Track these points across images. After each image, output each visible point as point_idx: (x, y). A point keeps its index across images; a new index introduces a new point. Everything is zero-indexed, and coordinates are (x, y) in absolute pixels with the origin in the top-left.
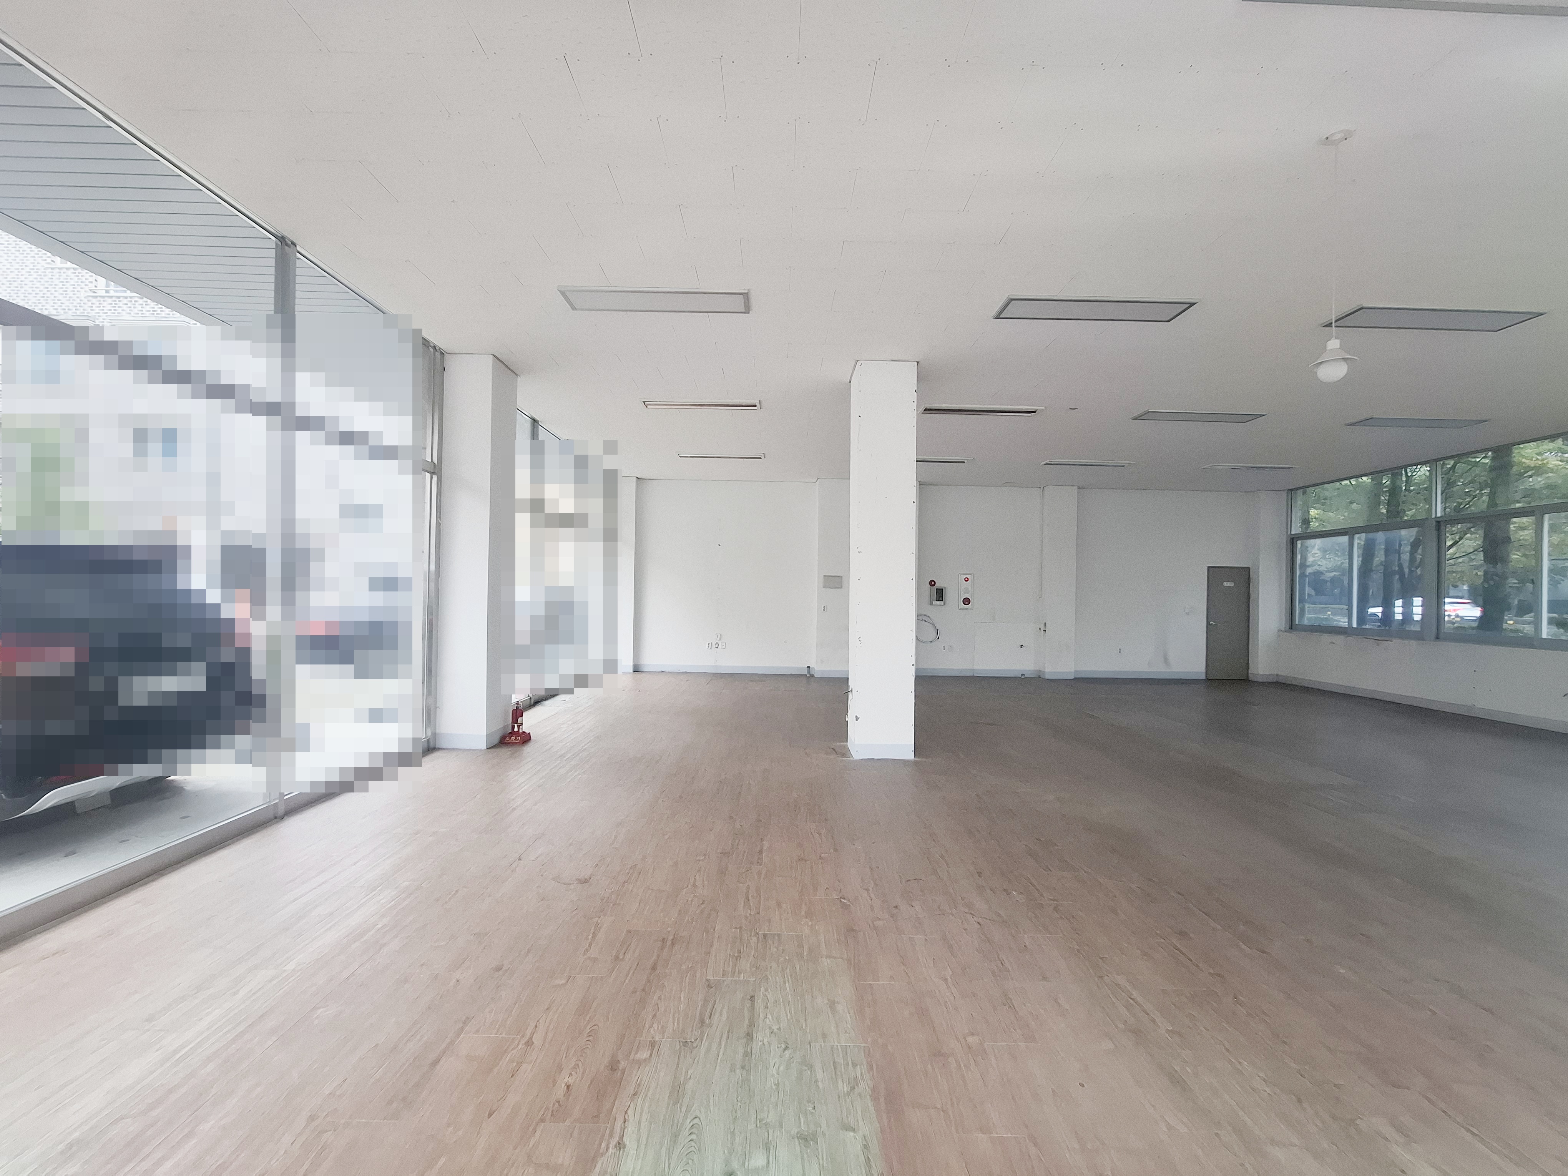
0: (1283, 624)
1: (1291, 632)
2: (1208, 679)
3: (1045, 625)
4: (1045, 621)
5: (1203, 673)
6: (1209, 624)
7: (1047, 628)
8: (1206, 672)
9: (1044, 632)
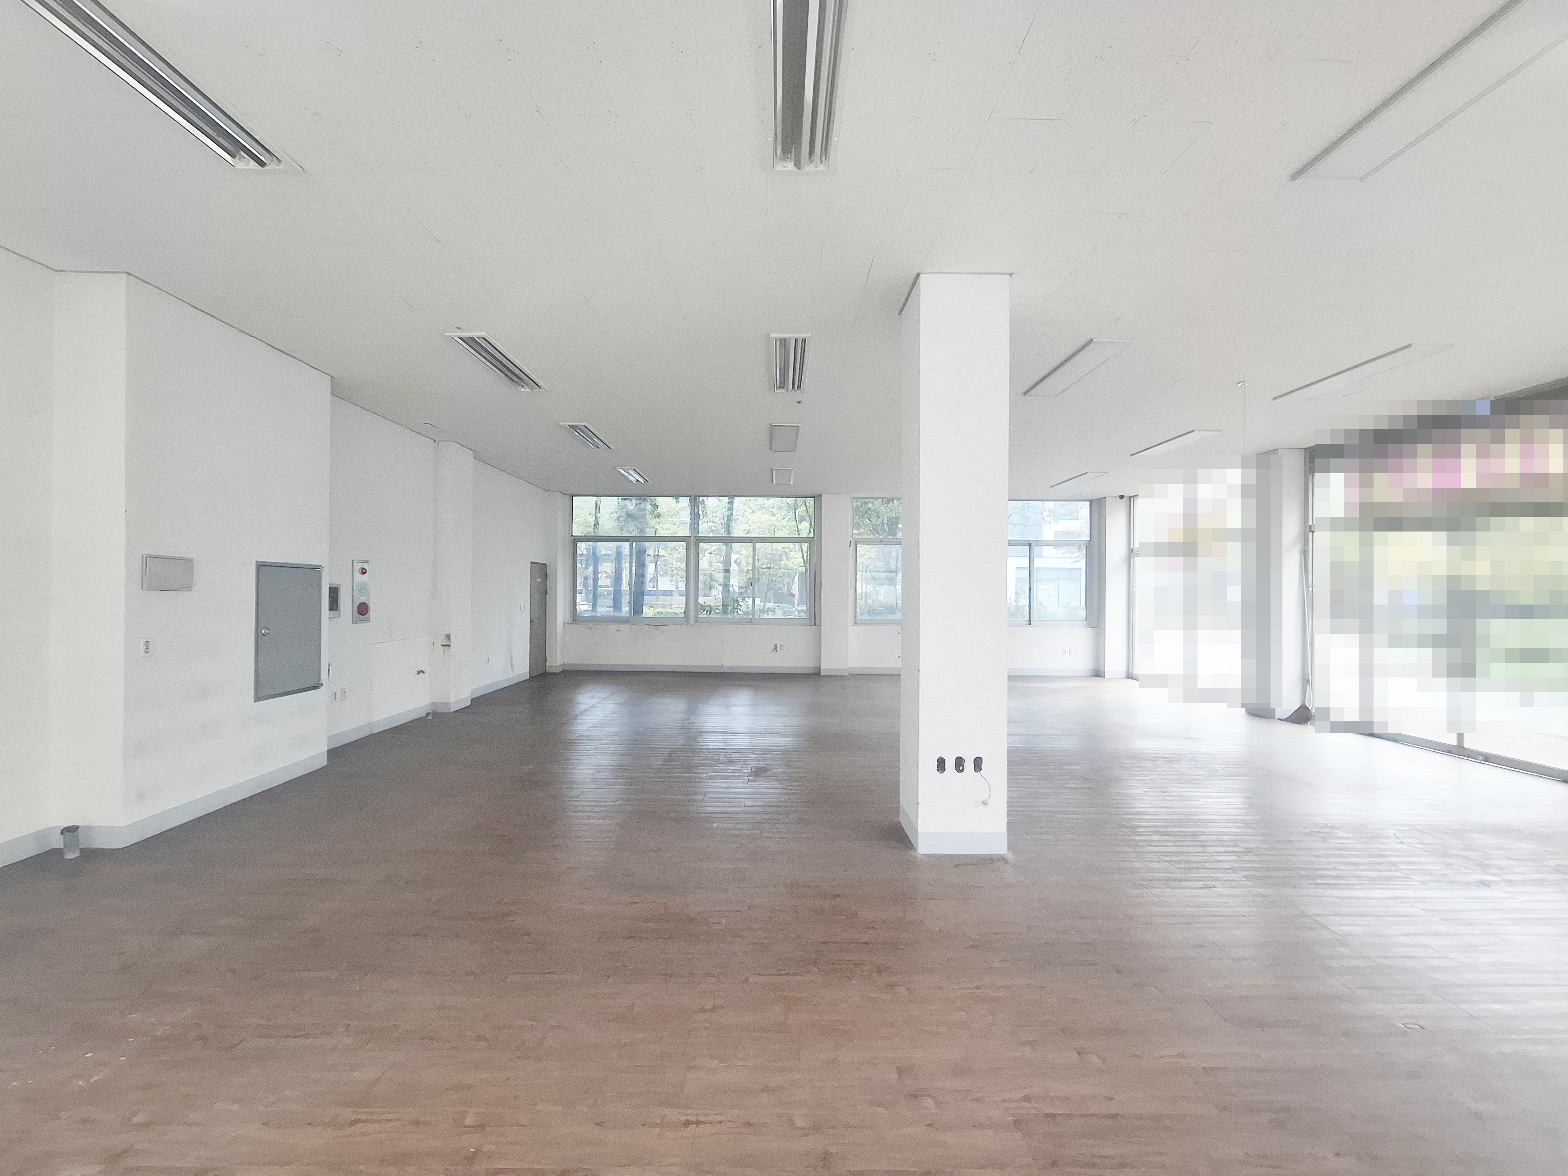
0: (568, 617)
1: (576, 624)
2: (531, 678)
3: (448, 637)
4: (448, 633)
5: (528, 673)
6: (531, 621)
7: (451, 642)
8: (530, 671)
9: (446, 647)
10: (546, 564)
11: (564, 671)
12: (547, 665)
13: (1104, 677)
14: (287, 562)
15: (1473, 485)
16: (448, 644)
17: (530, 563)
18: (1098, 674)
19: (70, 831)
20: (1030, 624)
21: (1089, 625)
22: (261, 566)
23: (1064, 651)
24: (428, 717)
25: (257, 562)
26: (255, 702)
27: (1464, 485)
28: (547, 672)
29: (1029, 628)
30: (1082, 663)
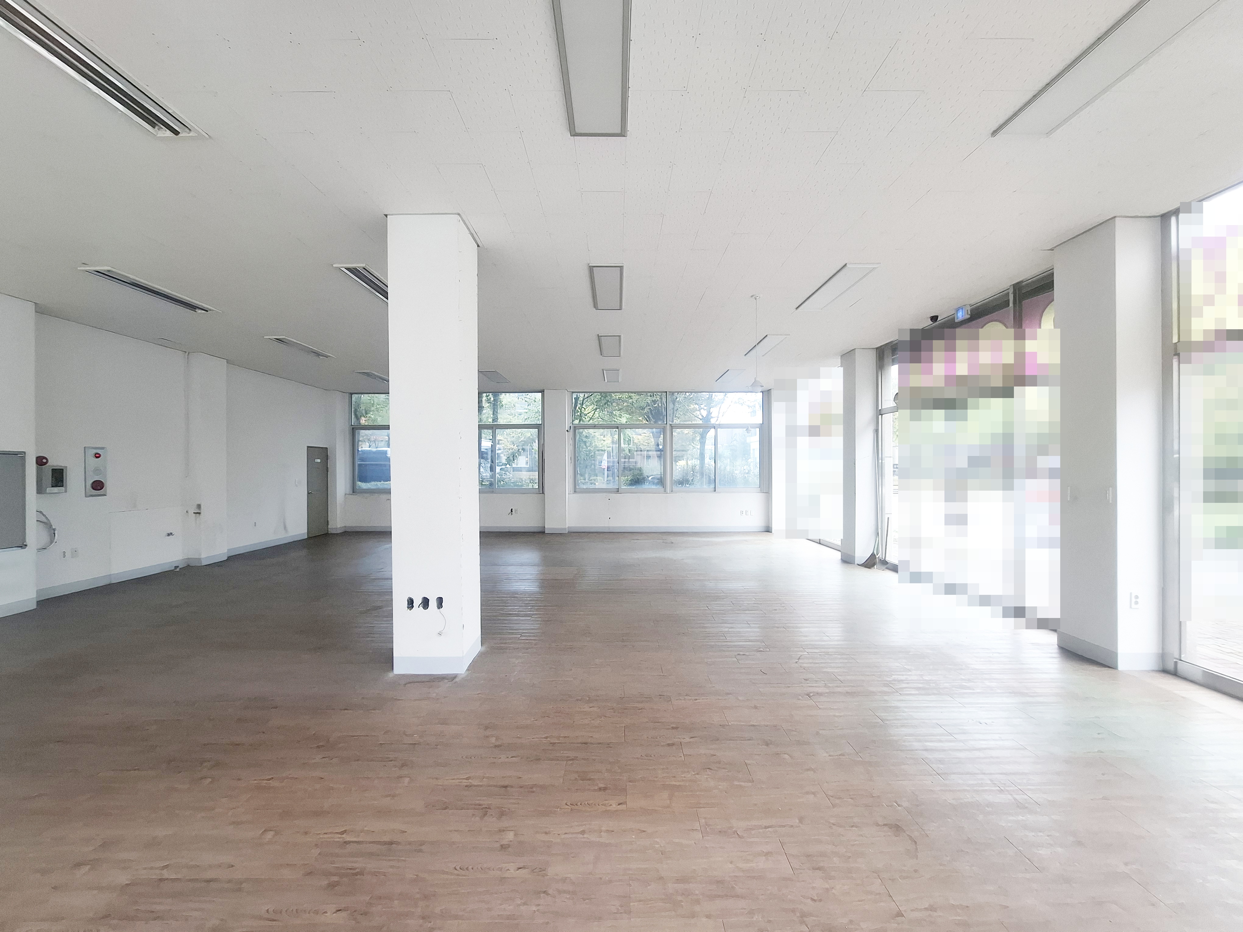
0: (349, 490)
1: (353, 495)
2: (309, 538)
3: (199, 506)
4: (199, 503)
5: (307, 534)
6: (308, 493)
7: (202, 510)
8: (308, 532)
9: (198, 514)
10: (327, 448)
11: (347, 532)
12: (329, 527)
13: (772, 532)
15: (965, 373)
16: (199, 512)
17: (307, 448)
18: (768, 530)
20: (715, 491)
21: (761, 491)
23: (742, 512)
24: (176, 569)
27: (958, 373)
28: (329, 532)
29: (714, 494)
30: (756, 521)
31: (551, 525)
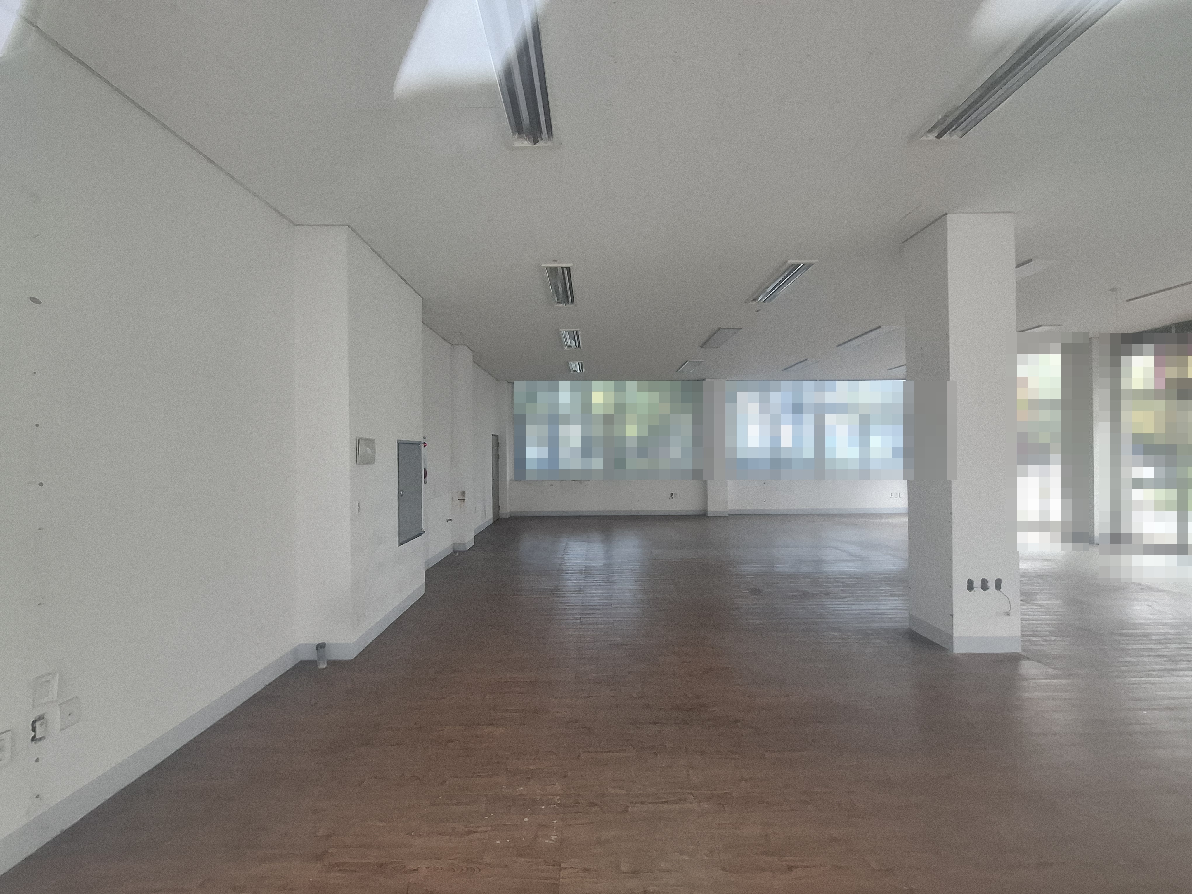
0: (512, 476)
2: (494, 522)
3: (463, 493)
4: (463, 490)
5: (492, 520)
6: (493, 480)
7: (466, 496)
8: (493, 516)
9: (463, 501)
10: (498, 436)
11: (511, 517)
12: (500, 512)
14: (408, 440)
16: (464, 498)
17: (492, 435)
19: (321, 647)
22: (400, 444)
23: (891, 494)
24: (455, 554)
25: (398, 441)
26: (399, 546)
28: (500, 518)
31: (712, 508)
